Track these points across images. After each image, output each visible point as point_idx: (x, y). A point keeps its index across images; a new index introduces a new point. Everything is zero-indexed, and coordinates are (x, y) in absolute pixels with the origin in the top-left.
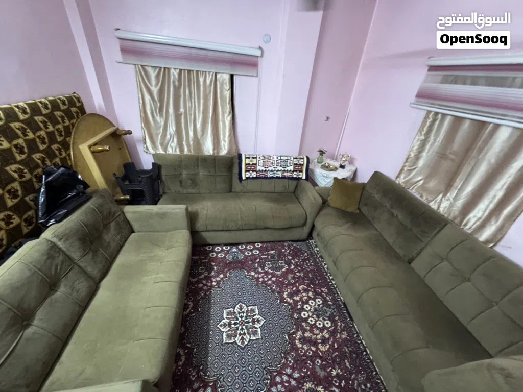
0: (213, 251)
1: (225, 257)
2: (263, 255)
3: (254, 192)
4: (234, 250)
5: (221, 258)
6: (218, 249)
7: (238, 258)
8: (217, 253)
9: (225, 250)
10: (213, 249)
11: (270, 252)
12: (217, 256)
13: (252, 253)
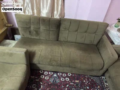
0: (43, 74)
1: (49, 79)
2: (71, 82)
3: (71, 42)
4: (55, 75)
5: (46, 80)
6: (46, 73)
7: (56, 82)
8: (45, 76)
9: (50, 75)
10: (43, 73)
11: (76, 81)
12: (44, 78)
13: (65, 80)
